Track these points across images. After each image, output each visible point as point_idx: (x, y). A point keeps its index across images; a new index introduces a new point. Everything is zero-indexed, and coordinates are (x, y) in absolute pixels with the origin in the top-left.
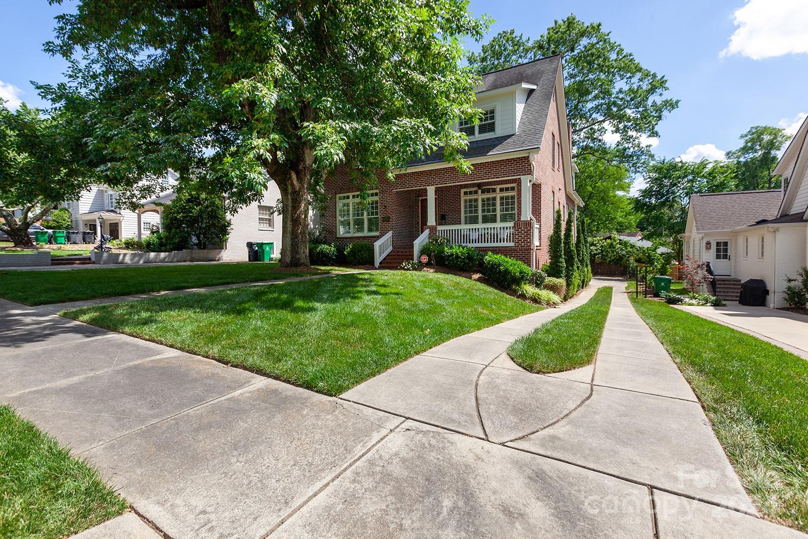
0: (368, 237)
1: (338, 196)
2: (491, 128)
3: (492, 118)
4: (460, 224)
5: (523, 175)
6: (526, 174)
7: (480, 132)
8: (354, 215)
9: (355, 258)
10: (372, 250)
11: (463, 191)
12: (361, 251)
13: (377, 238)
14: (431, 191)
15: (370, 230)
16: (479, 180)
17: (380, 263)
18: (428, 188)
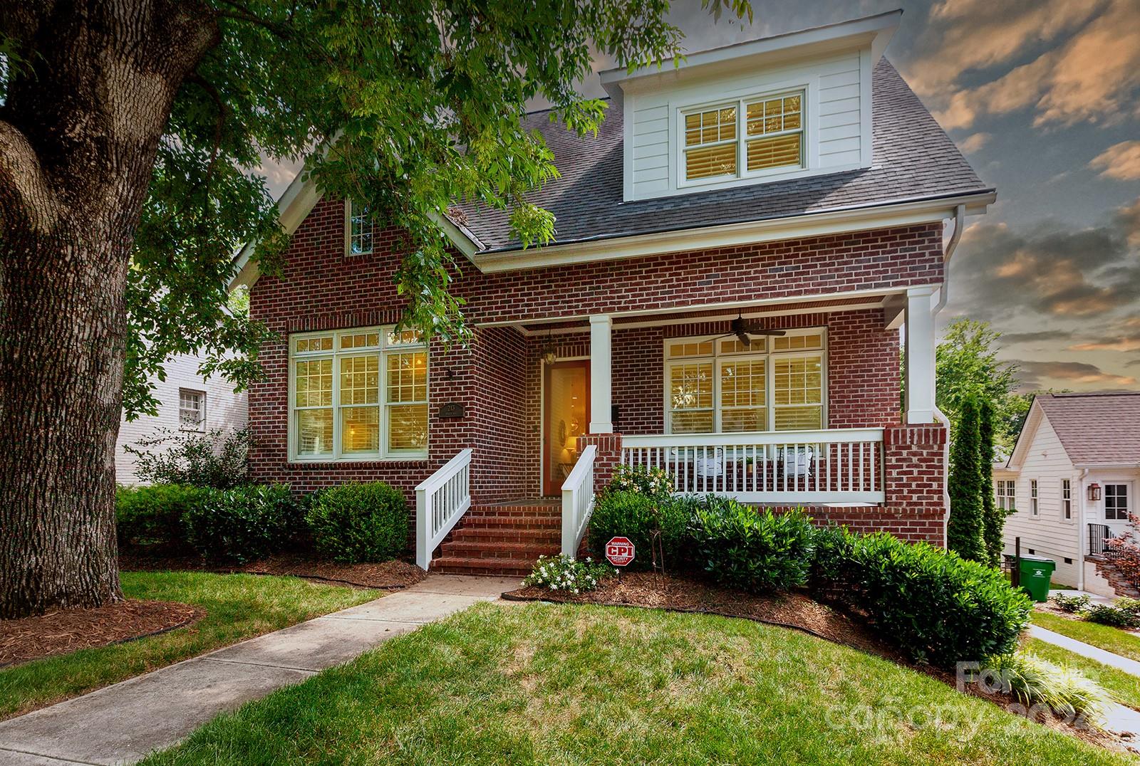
0: (390, 466)
1: (295, 339)
2: (792, 150)
3: (794, 121)
4: (661, 432)
5: (914, 283)
6: (924, 282)
7: (750, 166)
8: (345, 397)
9: (345, 538)
10: (406, 511)
11: (668, 343)
12: (368, 514)
13: (424, 470)
14: (601, 329)
15: (397, 444)
16: (765, 296)
17: (437, 553)
18: (593, 318)
